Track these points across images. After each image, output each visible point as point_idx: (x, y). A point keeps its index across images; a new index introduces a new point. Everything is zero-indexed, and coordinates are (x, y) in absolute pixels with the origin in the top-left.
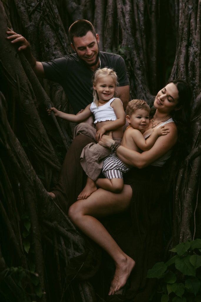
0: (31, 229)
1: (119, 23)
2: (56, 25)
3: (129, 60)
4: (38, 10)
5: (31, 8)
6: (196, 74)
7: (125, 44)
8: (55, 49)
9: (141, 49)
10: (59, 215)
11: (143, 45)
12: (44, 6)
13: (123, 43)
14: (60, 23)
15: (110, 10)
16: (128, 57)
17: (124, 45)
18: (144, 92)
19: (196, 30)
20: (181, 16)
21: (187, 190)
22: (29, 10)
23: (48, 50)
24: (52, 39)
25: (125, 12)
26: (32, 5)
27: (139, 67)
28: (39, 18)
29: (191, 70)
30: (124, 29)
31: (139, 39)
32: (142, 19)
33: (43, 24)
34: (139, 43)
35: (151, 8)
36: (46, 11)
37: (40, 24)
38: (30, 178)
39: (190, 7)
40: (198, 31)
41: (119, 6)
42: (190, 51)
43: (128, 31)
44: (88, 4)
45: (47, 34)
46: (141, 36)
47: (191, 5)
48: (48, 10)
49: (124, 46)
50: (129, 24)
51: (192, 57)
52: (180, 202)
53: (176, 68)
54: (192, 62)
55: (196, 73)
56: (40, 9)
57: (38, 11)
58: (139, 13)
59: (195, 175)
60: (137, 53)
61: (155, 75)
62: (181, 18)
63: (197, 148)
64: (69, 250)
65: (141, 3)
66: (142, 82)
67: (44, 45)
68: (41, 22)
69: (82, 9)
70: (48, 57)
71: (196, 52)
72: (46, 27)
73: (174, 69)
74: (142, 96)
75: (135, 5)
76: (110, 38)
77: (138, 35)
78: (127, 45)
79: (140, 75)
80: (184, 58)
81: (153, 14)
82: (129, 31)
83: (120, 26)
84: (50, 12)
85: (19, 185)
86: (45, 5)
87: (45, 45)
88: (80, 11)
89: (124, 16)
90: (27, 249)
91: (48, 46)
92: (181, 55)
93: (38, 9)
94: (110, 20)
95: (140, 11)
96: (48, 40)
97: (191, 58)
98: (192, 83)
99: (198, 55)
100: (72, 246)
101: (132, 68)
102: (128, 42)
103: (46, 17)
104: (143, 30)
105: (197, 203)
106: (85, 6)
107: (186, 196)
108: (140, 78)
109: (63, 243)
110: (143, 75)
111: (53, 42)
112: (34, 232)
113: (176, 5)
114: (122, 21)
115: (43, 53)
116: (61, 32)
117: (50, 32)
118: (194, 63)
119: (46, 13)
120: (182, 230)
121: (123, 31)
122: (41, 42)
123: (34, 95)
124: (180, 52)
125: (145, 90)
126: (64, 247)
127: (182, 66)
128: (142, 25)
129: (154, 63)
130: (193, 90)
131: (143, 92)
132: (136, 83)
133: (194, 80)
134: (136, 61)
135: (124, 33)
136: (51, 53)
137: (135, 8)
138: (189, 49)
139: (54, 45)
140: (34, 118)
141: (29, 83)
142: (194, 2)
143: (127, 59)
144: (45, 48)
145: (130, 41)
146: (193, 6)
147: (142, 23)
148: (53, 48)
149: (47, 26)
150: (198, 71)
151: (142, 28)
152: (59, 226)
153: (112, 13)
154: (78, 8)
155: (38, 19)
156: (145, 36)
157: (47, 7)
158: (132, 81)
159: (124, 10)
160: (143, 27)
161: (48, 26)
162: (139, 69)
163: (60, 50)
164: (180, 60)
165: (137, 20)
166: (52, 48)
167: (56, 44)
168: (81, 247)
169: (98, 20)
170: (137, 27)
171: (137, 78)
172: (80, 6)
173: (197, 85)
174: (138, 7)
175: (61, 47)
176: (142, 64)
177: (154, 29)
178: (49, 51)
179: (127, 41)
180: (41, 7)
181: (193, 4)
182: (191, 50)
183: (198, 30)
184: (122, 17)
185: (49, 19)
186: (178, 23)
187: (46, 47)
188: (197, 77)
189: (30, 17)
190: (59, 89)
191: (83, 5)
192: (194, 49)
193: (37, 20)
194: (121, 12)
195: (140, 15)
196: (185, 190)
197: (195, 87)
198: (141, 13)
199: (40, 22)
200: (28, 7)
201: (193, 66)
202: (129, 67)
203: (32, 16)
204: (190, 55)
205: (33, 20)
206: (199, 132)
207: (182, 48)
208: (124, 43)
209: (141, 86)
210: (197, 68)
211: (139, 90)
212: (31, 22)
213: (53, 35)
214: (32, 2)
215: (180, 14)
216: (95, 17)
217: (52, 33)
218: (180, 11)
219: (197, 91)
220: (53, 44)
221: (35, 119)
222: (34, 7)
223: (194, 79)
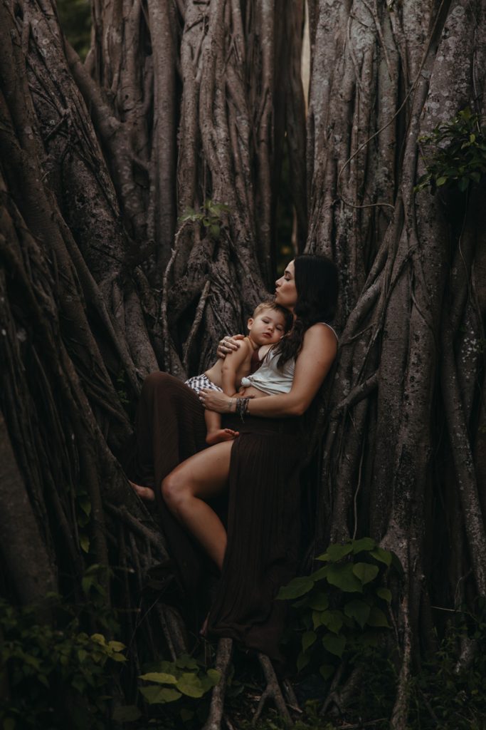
0: (92, 514)
1: (207, 161)
2: (95, 160)
3: (226, 228)
4: (63, 133)
5: (48, 128)
6: (349, 257)
7: (219, 199)
8: (96, 204)
9: (246, 209)
10: (129, 494)
11: (248, 202)
12: (72, 126)
13: (215, 198)
14: (100, 158)
15: (189, 137)
16: (225, 223)
17: (216, 200)
18: (255, 287)
19: (348, 179)
20: (319, 152)
21: (343, 458)
22: (44, 132)
23: (81, 207)
24: (90, 186)
25: (217, 142)
26: (51, 122)
27: (245, 241)
28: (64, 147)
29: (340, 250)
30: (216, 173)
31: (242, 190)
32: (246, 154)
33: (71, 160)
34: (241, 198)
35: (258, 134)
36: (77, 134)
37: (67, 159)
38: (90, 426)
39: (338, 137)
40: (353, 182)
41: (206, 130)
42: (339, 217)
43: (223, 177)
44: (139, 121)
45: (80, 177)
46: (245, 185)
47: (339, 134)
48: (80, 133)
49: (218, 203)
50: (226, 164)
51: (342, 228)
52: (330, 480)
53: (312, 246)
54: (342, 235)
55: (350, 255)
56: (66, 132)
57: (62, 135)
58: (240, 143)
59: (358, 431)
60: (240, 217)
61: (268, 257)
62: (317, 155)
63: (362, 385)
64: (145, 557)
65: (243, 124)
66: (251, 270)
67: (74, 197)
68: (68, 155)
69: (129, 129)
70: (83, 219)
71: (350, 219)
72: (77, 164)
73: (309, 248)
74: (251, 295)
75: (232, 128)
76: (190, 188)
77: (240, 184)
78: (222, 201)
79: (247, 257)
80: (329, 229)
81: (263, 145)
82: (226, 176)
83: (208, 166)
84: (83, 137)
85: (73, 437)
86: (74, 124)
87: (76, 198)
88: (125, 133)
89: (215, 149)
90: (85, 547)
91: (82, 199)
92: (323, 224)
93: (63, 131)
94: (189, 154)
95: (241, 139)
96: (83, 188)
97: (340, 230)
98: (342, 274)
99: (354, 224)
100: (149, 548)
101: (232, 243)
102: (224, 196)
103: (77, 146)
104: (248, 174)
105: (359, 481)
106: (135, 124)
107: (341, 468)
108: (247, 262)
109: (134, 543)
110: (251, 256)
111: (91, 191)
112: (96, 518)
113: (308, 132)
114: (211, 157)
115: (72, 212)
116: (104, 174)
117: (86, 174)
118: (346, 238)
119: (76, 140)
120: (335, 526)
121: (214, 174)
122: (67, 192)
123: (81, 287)
124: (321, 219)
125: (257, 285)
126: (136, 550)
127: (325, 243)
128: (245, 166)
129: (266, 235)
130: (344, 286)
131: (253, 287)
132: (240, 271)
133: (346, 269)
134: (239, 231)
135: (217, 180)
136: (88, 212)
137: (234, 134)
138: (337, 213)
139: (94, 198)
140: (81, 327)
141: (73, 265)
142: (345, 130)
143: (222, 227)
144: (77, 203)
145: (227, 195)
146: (343, 137)
147: (245, 162)
148: (92, 202)
149: (80, 162)
150: (353, 252)
151: (247, 171)
152: (129, 514)
153: (192, 142)
154: (121, 129)
155: (62, 150)
156: (251, 186)
157: (79, 128)
158: (233, 267)
159: (215, 136)
160: (248, 169)
161: (82, 162)
162: (245, 246)
163: (105, 206)
164: (320, 233)
165: (236, 155)
166: (90, 202)
167: (97, 195)
168: (163, 551)
169: (161, 151)
170: (238, 169)
171: (242, 262)
172: (125, 124)
173: (351, 277)
174: (237, 131)
175: (106, 201)
176: (249, 237)
177: (264, 173)
178: (84, 209)
179: (222, 194)
180: (67, 128)
181: (343, 133)
182: (342, 215)
183: (351, 179)
184: (212, 151)
185: (82, 149)
186: (312, 165)
187: (78, 201)
188: (351, 263)
189: (46, 144)
190: (105, 277)
191: (130, 123)
192: (345, 213)
193: (60, 152)
194: (209, 140)
195: (242, 147)
196: (339, 457)
197: (348, 281)
198: (243, 143)
199: (66, 154)
200: (41, 127)
201: (344, 243)
202: (227, 242)
203: (51, 143)
204: (338, 225)
205: (52, 151)
206: (364, 358)
207: (323, 210)
208: (217, 197)
209: (249, 276)
210: (351, 248)
211: (246, 283)
212: (48, 154)
213: (90, 179)
214: (50, 118)
215: (316, 149)
216: (155, 145)
217: (88, 176)
218: (316, 144)
219: (351, 289)
220: (92, 195)
221: (82, 329)
222: (53, 126)
223: (346, 266)
